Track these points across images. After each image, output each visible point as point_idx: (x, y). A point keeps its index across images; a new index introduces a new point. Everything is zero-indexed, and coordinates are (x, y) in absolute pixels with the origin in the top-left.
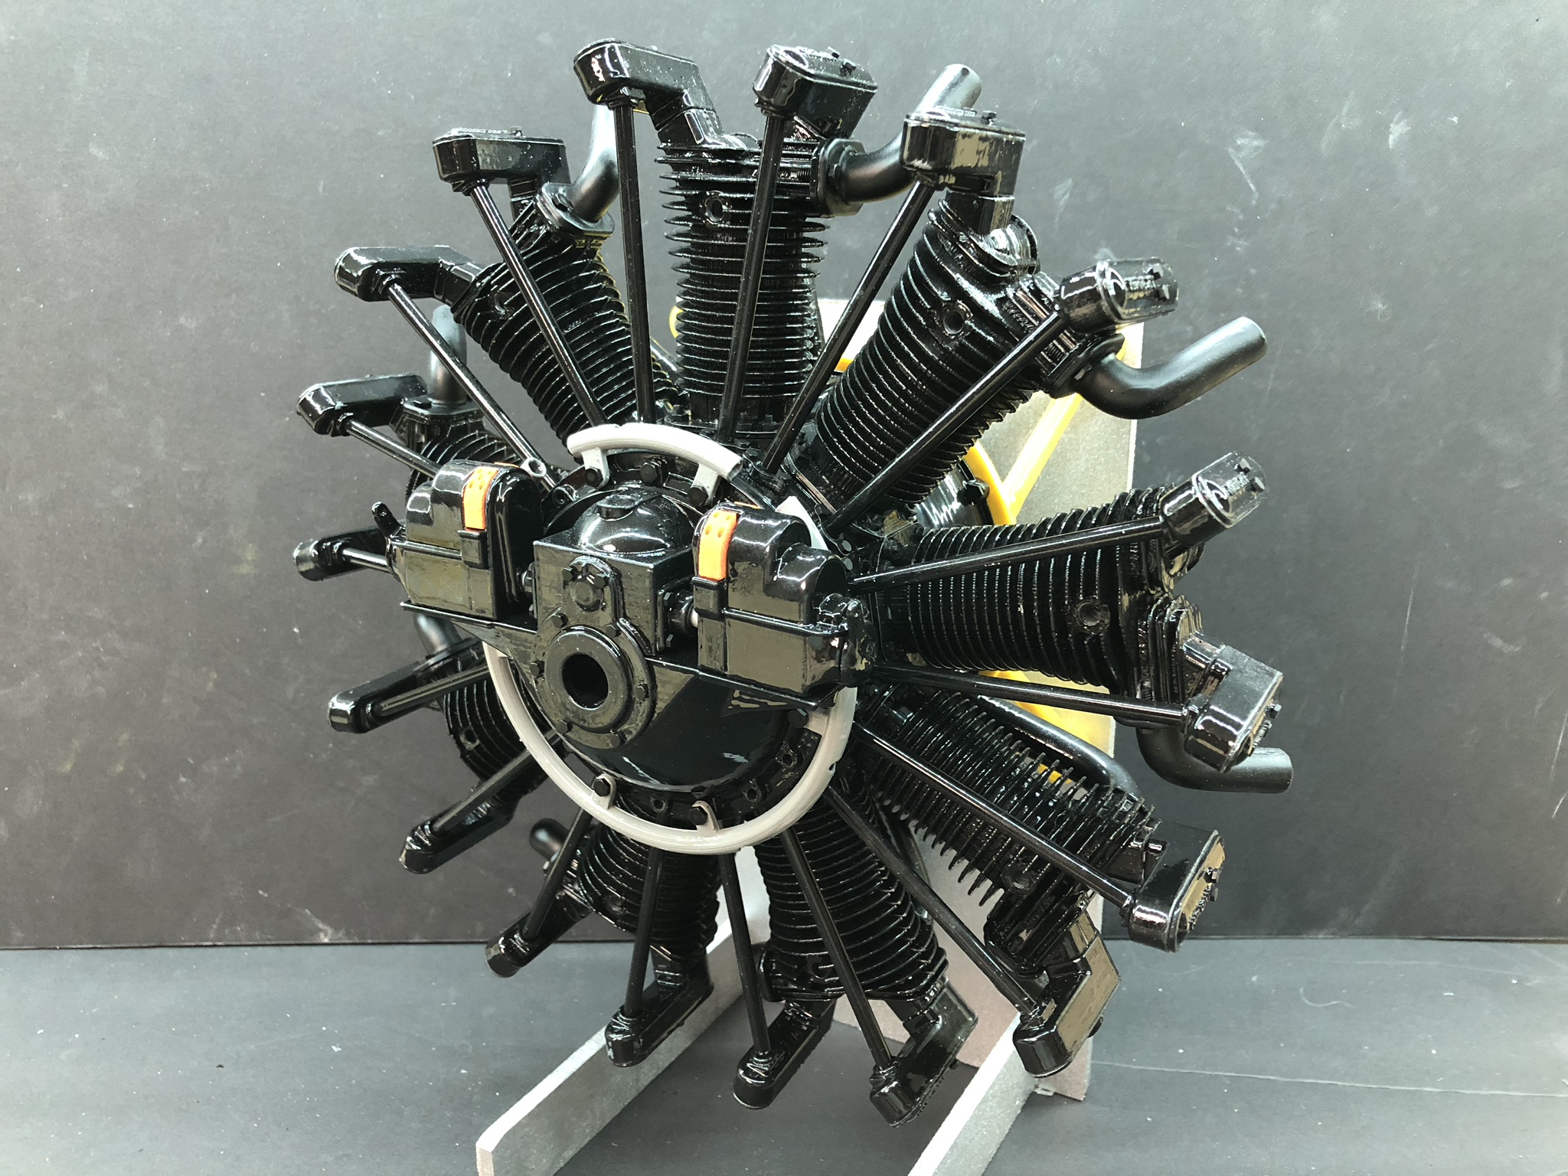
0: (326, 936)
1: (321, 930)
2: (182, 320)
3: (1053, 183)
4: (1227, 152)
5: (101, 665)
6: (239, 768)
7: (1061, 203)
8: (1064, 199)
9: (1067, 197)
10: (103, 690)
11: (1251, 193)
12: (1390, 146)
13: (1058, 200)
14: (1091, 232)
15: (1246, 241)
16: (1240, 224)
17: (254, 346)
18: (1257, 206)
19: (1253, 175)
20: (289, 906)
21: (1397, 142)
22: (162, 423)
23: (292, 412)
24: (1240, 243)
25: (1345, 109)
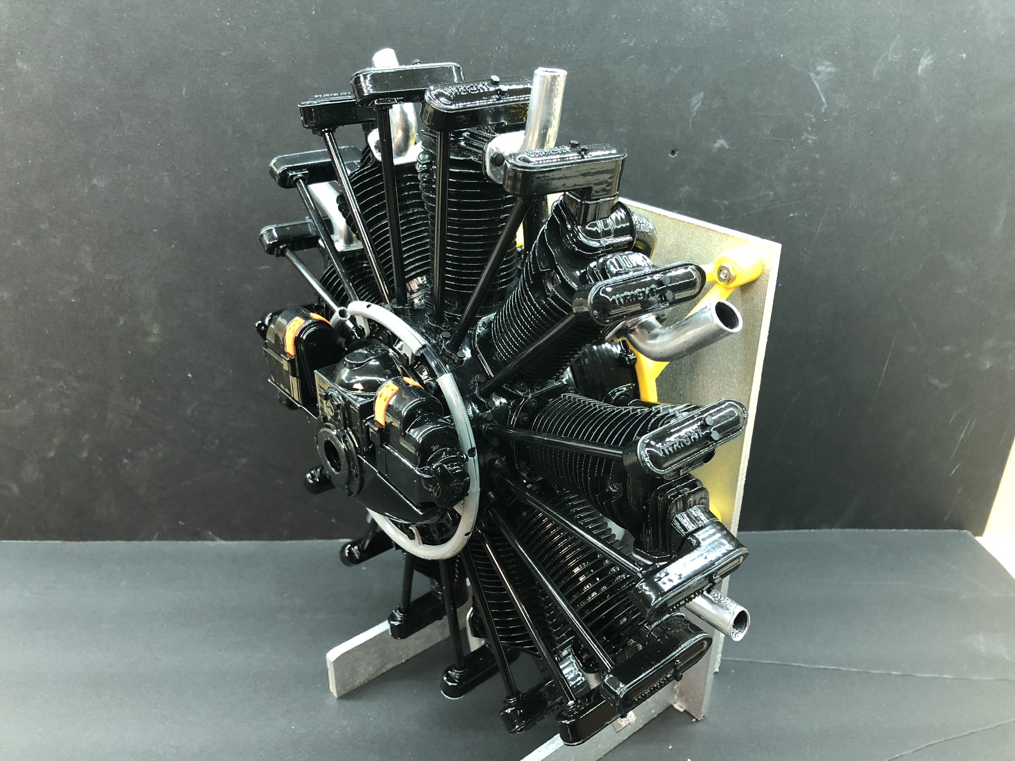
3: (690, 96)
4: (809, 76)
5: (67, 396)
6: (160, 454)
7: (695, 109)
8: (697, 107)
9: (699, 105)
10: (68, 410)
11: (822, 104)
12: (919, 73)
13: (693, 108)
14: (713, 130)
15: (815, 136)
16: (812, 125)
17: (146, 200)
18: (825, 113)
19: (825, 92)
20: (198, 529)
21: (923, 71)
22: (88, 249)
23: (176, 242)
24: (811, 137)
25: (892, 47)
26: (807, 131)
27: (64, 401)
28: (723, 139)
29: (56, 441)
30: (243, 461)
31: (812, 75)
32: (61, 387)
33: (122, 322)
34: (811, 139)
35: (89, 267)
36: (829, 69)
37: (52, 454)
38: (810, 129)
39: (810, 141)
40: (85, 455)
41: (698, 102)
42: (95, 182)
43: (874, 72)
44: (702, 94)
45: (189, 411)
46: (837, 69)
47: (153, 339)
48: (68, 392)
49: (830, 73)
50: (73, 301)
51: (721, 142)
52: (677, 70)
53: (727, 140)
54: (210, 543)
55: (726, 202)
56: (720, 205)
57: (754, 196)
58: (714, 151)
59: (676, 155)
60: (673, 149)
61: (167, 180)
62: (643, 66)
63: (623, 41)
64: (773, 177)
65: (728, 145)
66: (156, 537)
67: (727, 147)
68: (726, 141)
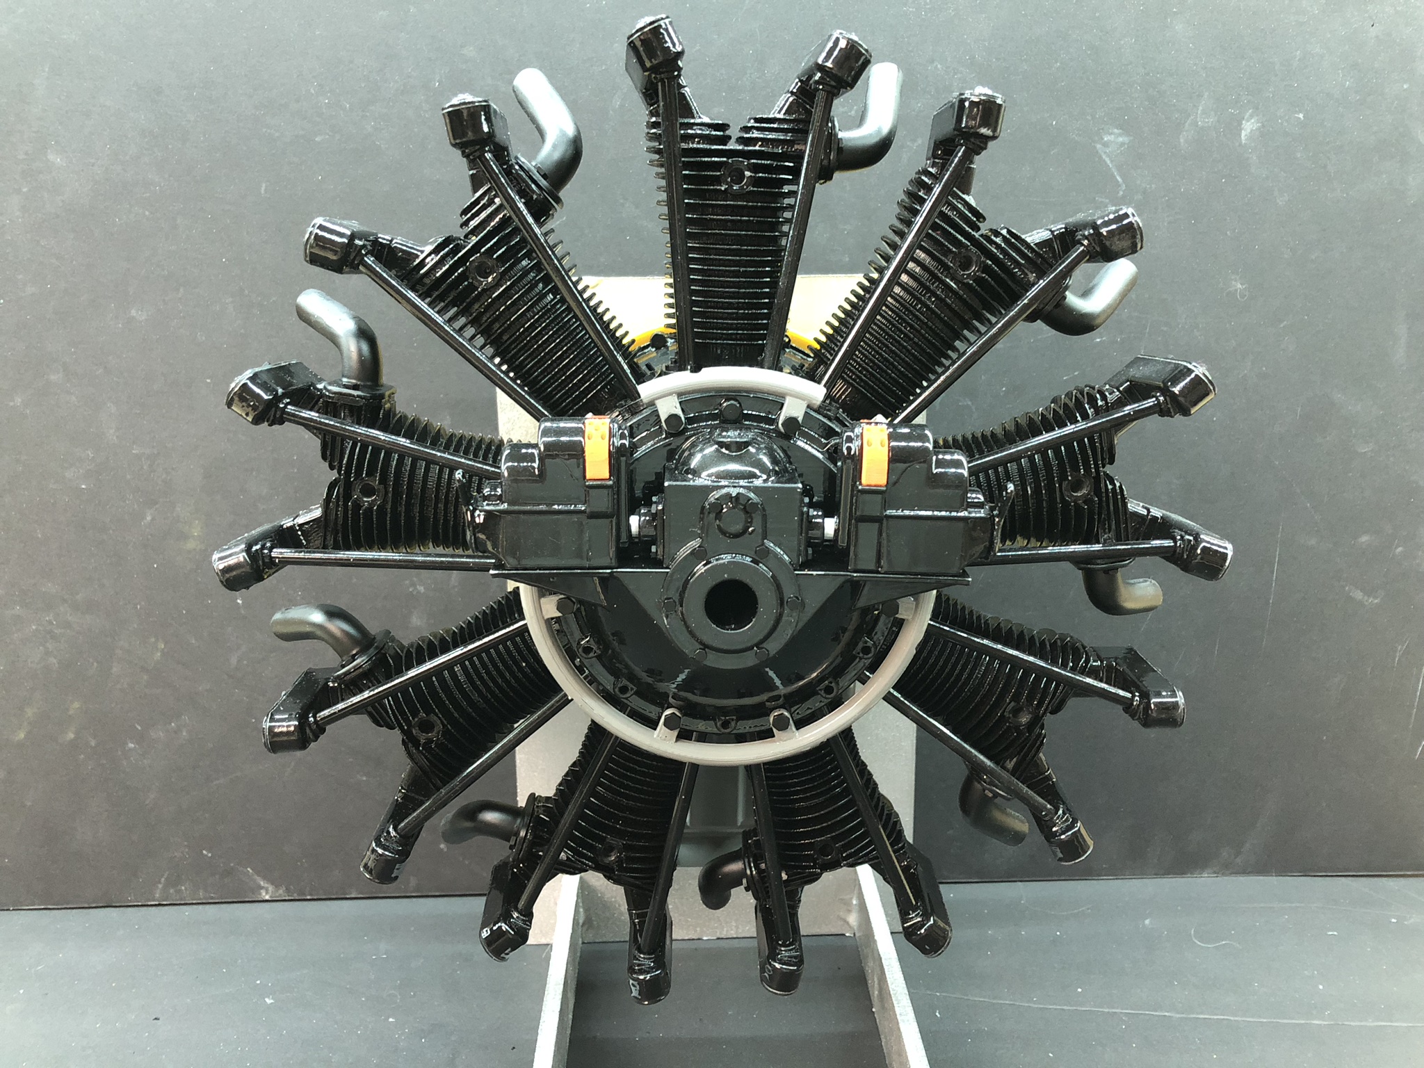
0: (267, 893)
1: (263, 888)
2: (133, 313)
4: (1095, 149)
5: (55, 638)
6: (184, 733)
10: (55, 661)
11: (1118, 185)
12: (1243, 142)
17: (200, 337)
18: (1124, 197)
19: (1119, 168)
20: (232, 865)
21: (1250, 138)
27: (50, 646)
29: (30, 712)
31: (1099, 146)
32: (50, 622)
33: (149, 518)
35: (111, 434)
36: (1121, 139)
37: (22, 735)
40: (71, 736)
43: (1182, 140)
46: (1132, 138)
47: (191, 545)
48: (57, 631)
49: (1123, 144)
50: (83, 487)
61: (230, 309)
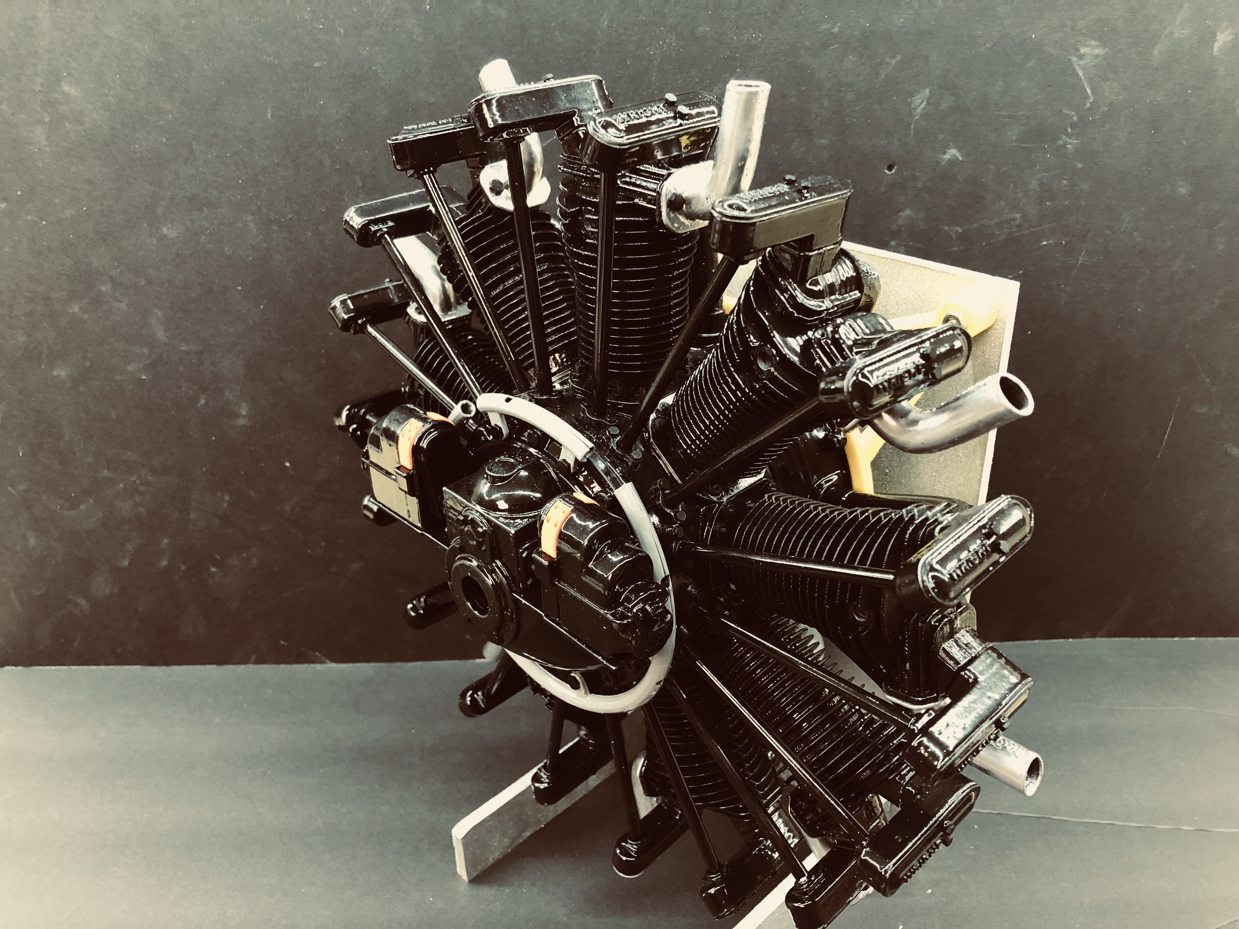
3: (912, 94)
4: (1070, 60)
5: (140, 493)
6: (255, 561)
7: (918, 111)
8: (920, 108)
9: (923, 106)
10: (144, 510)
11: (1087, 97)
12: (1215, 54)
13: (915, 109)
14: (941, 137)
15: (1076, 140)
16: (1073, 125)
17: (228, 250)
18: (1090, 109)
19: (1090, 80)
20: (304, 650)
21: (1220, 50)
22: (159, 313)
23: (266, 301)
24: (1071, 141)
25: (1179, 20)
26: (1066, 133)
27: (138, 499)
28: (954, 148)
29: (130, 547)
30: (355, 566)
31: (1074, 59)
32: (134, 482)
33: (203, 402)
34: (1072, 144)
35: (161, 335)
36: (1096, 51)
37: (126, 563)
38: (1069, 130)
39: (1069, 146)
40: (165, 563)
41: (922, 102)
42: (165, 231)
43: (1156, 52)
44: (927, 91)
45: (288, 508)
46: (1107, 50)
47: (241, 422)
48: (142, 488)
49: (1097, 56)
50: (144, 377)
51: (953, 153)
52: (894, 61)
53: (960, 149)
54: (318, 667)
55: (959, 230)
56: (951, 233)
57: (996, 220)
58: (943, 163)
59: (894, 171)
60: (889, 163)
61: (252, 225)
62: (850, 57)
63: (824, 27)
64: (1020, 195)
65: (962, 156)
66: (253, 660)
67: (960, 159)
68: (959, 151)
